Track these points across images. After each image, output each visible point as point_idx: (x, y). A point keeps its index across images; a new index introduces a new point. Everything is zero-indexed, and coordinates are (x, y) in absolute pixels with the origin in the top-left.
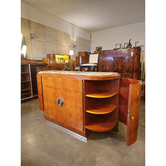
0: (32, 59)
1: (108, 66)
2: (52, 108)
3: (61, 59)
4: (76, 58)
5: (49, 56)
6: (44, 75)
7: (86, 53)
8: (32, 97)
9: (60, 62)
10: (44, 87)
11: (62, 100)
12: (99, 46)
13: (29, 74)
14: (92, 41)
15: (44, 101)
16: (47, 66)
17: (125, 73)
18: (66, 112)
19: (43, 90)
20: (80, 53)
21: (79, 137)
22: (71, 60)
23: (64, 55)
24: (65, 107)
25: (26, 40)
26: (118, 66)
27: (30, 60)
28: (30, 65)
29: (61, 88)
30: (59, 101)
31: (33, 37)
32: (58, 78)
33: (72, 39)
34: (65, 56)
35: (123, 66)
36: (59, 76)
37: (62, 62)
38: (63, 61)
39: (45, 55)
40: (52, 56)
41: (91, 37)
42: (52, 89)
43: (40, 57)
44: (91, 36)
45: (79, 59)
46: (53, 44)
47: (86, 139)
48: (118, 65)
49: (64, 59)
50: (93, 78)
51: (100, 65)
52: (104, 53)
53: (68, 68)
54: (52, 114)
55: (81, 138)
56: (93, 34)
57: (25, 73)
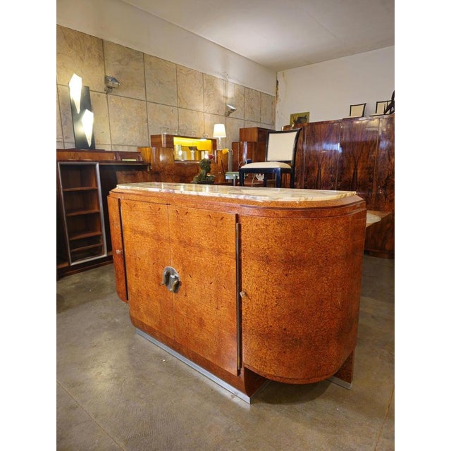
0: (108, 148)
1: (325, 169)
2: (148, 295)
3: (191, 148)
4: (234, 144)
5: (155, 141)
6: (127, 197)
7: (260, 130)
8: (105, 255)
9: (186, 159)
10: (127, 233)
11: (177, 274)
12: (300, 110)
13: (97, 190)
14: (279, 97)
15: (127, 274)
16: (148, 170)
17: (377, 191)
18: (187, 311)
19: (125, 242)
20: (243, 132)
21: (227, 390)
22: (217, 151)
23: (200, 138)
24: (186, 295)
25: (94, 95)
26: (356, 169)
27: (103, 151)
28: (100, 166)
29: (174, 237)
30: (168, 275)
31: (112, 88)
32: (164, 208)
33: (221, 90)
34: (202, 140)
35: (370, 170)
36: (169, 200)
37: (193, 159)
38: (195, 154)
39: (145, 137)
40: (163, 140)
41: (277, 84)
42: (148, 239)
43: (131, 144)
44: (277, 82)
45: (240, 148)
46: (168, 107)
47: (248, 399)
48: (356, 166)
49: (199, 148)
50: (272, 208)
51: (302, 166)
52: (313, 132)
53: (206, 176)
54: (149, 313)
55: (234, 395)
56: (284, 75)
57: (85, 188)
